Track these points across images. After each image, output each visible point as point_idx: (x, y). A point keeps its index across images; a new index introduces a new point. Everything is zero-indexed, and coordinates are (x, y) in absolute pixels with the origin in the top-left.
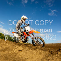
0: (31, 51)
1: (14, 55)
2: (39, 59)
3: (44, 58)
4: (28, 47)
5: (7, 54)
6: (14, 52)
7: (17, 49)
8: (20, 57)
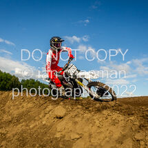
0: (89, 115)
1: (42, 131)
2: (110, 138)
3: (124, 137)
4: (82, 105)
5: (24, 132)
6: (43, 123)
7: (50, 113)
8: (58, 135)
